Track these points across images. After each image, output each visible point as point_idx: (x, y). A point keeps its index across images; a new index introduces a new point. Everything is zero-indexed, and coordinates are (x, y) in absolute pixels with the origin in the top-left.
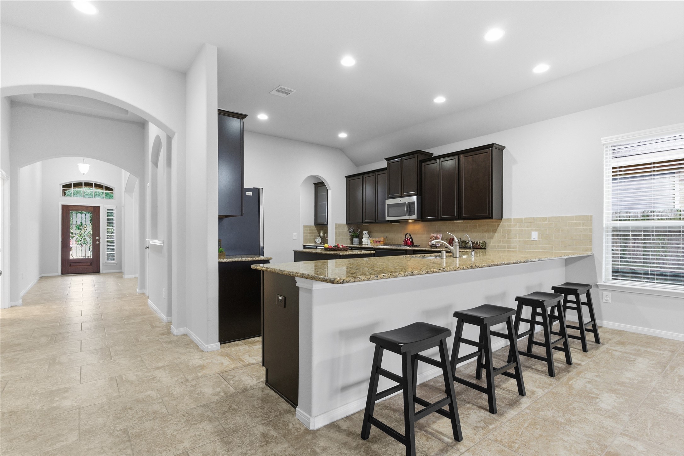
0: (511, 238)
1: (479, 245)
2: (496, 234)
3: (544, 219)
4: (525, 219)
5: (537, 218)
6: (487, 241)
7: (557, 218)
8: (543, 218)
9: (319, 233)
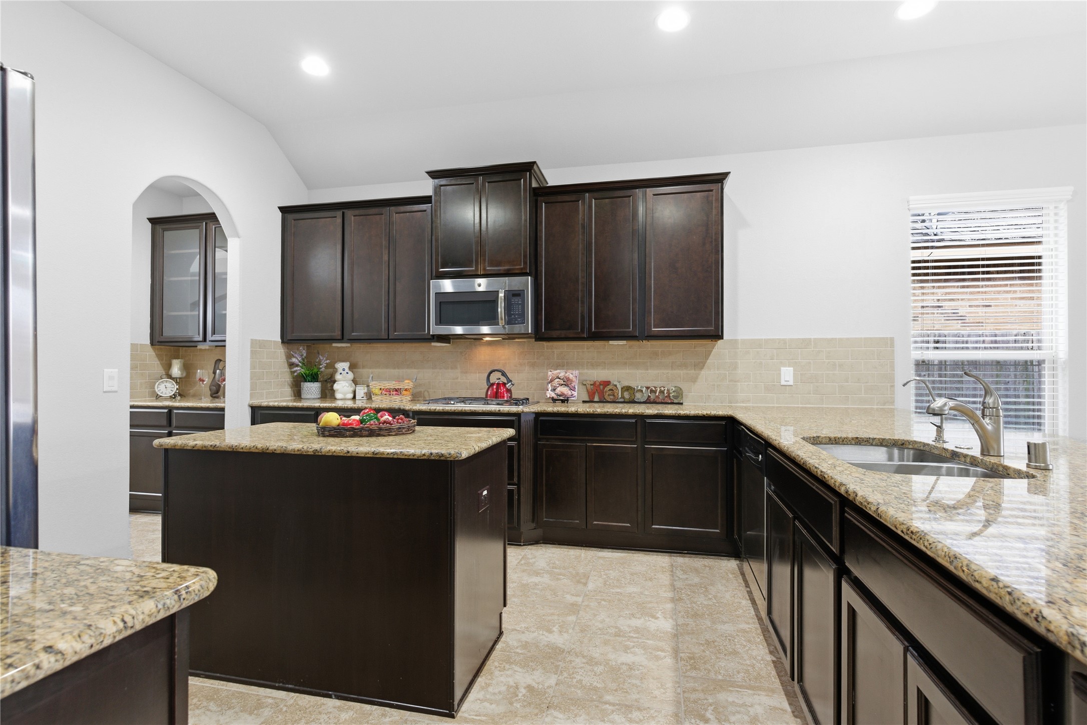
0: (738, 381)
1: (669, 396)
2: (704, 373)
3: (806, 343)
4: (767, 341)
5: (792, 340)
6: (684, 386)
7: (830, 341)
8: (804, 340)
9: (168, 367)
